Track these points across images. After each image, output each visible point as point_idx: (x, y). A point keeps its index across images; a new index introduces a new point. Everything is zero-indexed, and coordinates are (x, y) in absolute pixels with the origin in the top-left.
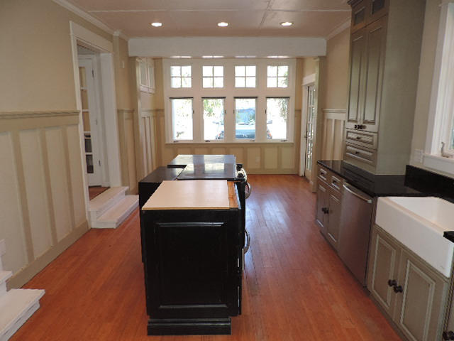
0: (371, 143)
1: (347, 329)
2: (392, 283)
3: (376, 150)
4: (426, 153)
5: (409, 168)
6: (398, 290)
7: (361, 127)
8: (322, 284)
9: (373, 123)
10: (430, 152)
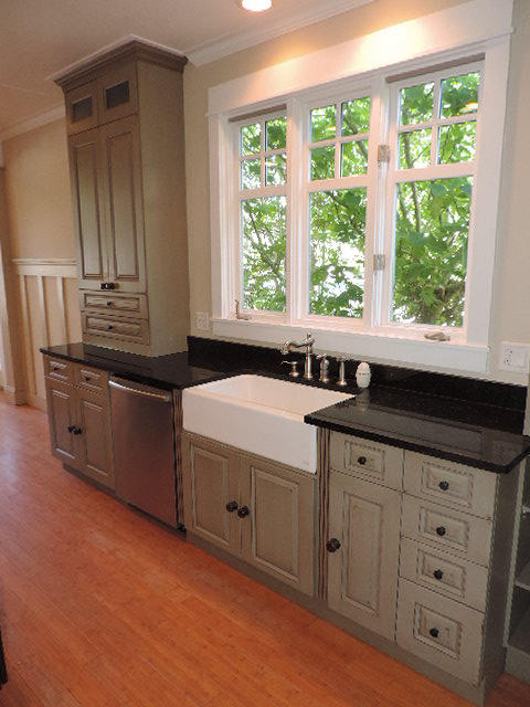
0: (136, 310)
1: (183, 603)
2: (231, 507)
3: (148, 320)
4: (215, 317)
5: (192, 341)
6: (244, 513)
7: (112, 286)
8: (111, 553)
9: (135, 278)
10: (220, 315)
